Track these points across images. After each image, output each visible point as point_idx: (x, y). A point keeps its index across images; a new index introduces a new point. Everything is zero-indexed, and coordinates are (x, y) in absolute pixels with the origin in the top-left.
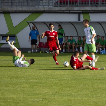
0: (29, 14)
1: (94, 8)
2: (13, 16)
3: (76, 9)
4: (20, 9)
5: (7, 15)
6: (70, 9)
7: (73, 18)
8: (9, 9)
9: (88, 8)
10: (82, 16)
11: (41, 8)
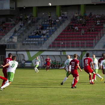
0: (38, 52)
1: (68, 49)
2: (31, 52)
3: (59, 49)
4: (34, 49)
5: (28, 52)
6: (57, 49)
7: (58, 53)
8: (29, 49)
9: (65, 49)
10: (62, 52)
11: (44, 49)
